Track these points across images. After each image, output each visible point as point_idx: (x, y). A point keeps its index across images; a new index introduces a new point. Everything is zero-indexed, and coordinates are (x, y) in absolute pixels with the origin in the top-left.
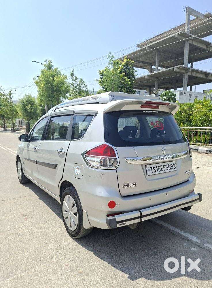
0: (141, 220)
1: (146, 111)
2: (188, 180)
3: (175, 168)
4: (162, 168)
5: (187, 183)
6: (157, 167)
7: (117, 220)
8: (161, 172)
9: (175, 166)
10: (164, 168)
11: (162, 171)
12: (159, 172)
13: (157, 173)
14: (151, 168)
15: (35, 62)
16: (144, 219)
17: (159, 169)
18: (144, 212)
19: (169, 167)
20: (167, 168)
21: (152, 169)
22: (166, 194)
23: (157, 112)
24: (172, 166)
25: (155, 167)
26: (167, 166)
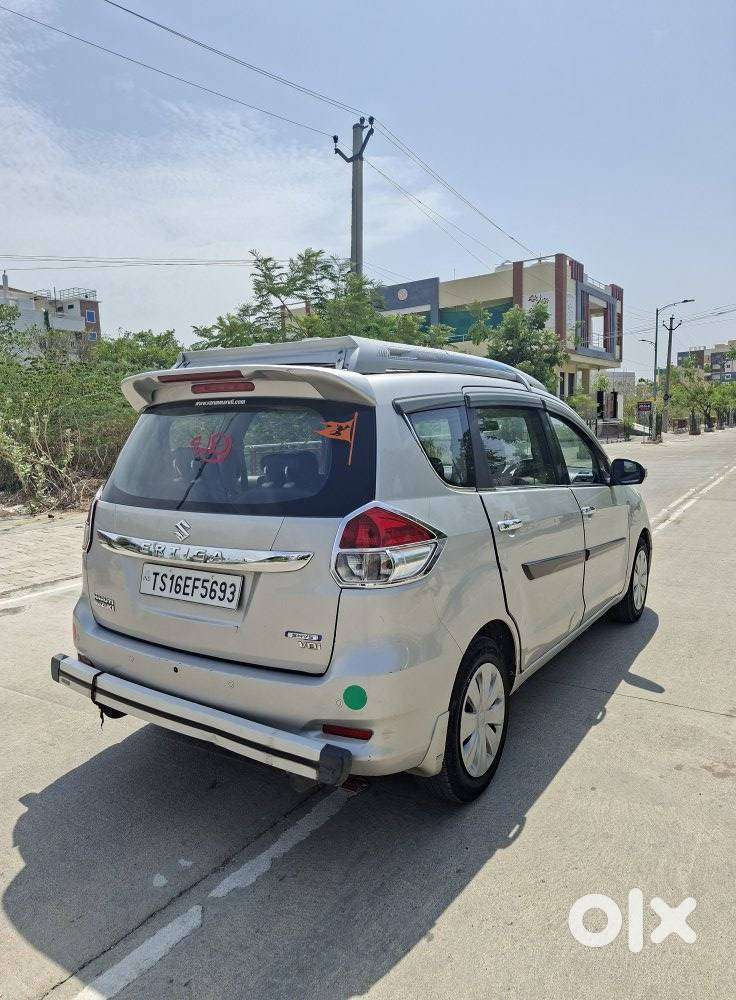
0: (93, 695)
3: (231, 598)
4: (186, 586)
6: (172, 578)
8: (180, 596)
9: (233, 593)
10: (195, 587)
11: (184, 594)
12: (173, 595)
13: (166, 593)
14: (156, 574)
17: (177, 585)
19: (212, 590)
20: (203, 592)
21: (159, 578)
22: (176, 670)
23: (243, 402)
24: (224, 592)
25: (169, 576)
26: (208, 585)
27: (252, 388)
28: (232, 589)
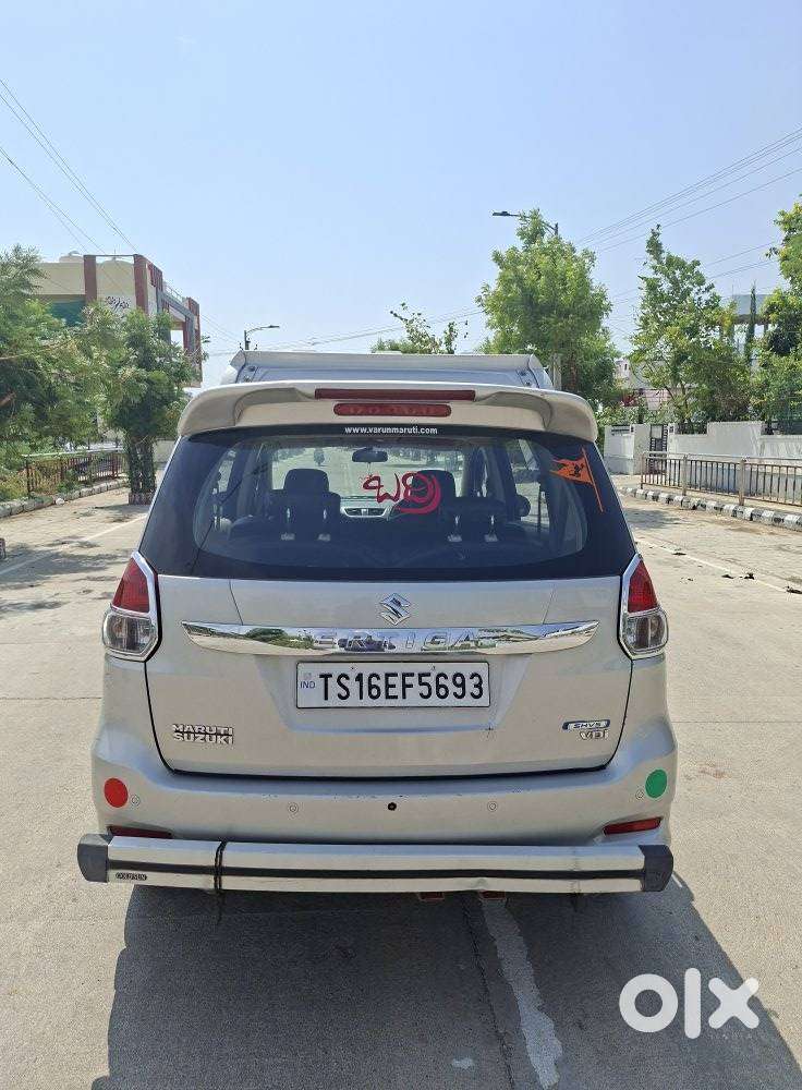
0: (218, 882)
1: (363, 430)
2: (602, 768)
3: (477, 692)
4: (388, 686)
5: (591, 776)
6: (359, 678)
7: (112, 856)
8: (382, 702)
9: (478, 686)
10: (405, 686)
11: (388, 697)
12: (367, 702)
13: (353, 700)
14: (326, 677)
15: (505, 214)
16: (229, 883)
17: (372, 686)
18: (234, 856)
19: (439, 686)
20: (425, 690)
21: (332, 682)
22: (392, 807)
23: (434, 431)
24: (463, 685)
25: (353, 676)
26: (431, 680)
27: (447, 412)
28: (476, 680)
